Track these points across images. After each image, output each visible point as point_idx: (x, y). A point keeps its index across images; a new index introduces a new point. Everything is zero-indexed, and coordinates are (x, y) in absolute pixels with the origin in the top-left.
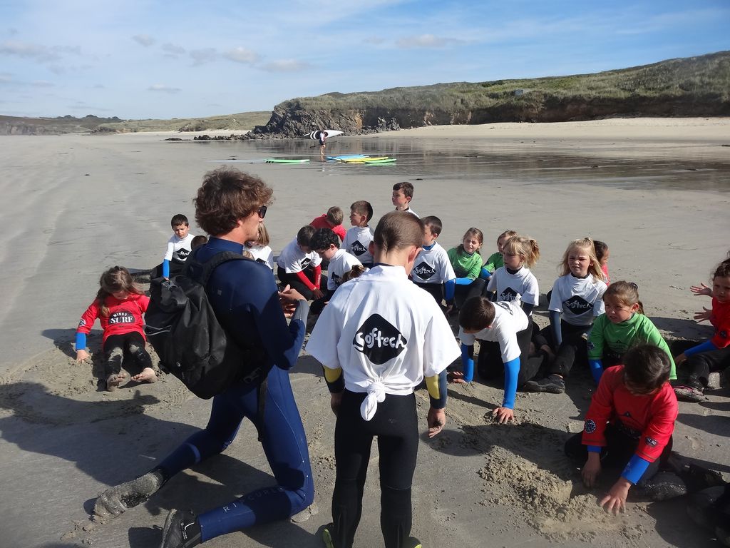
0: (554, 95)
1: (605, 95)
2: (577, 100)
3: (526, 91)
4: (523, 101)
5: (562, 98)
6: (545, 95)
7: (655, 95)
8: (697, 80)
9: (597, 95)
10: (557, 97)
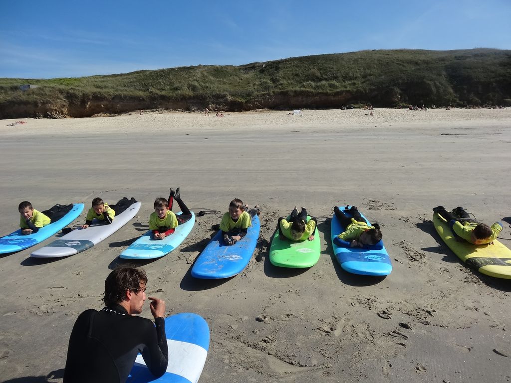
0: (70, 91)
1: (125, 93)
2: (97, 98)
3: (32, 87)
4: (35, 96)
5: (81, 94)
6: (61, 91)
7: (171, 94)
8: (196, 84)
9: (117, 93)
10: (74, 93)
